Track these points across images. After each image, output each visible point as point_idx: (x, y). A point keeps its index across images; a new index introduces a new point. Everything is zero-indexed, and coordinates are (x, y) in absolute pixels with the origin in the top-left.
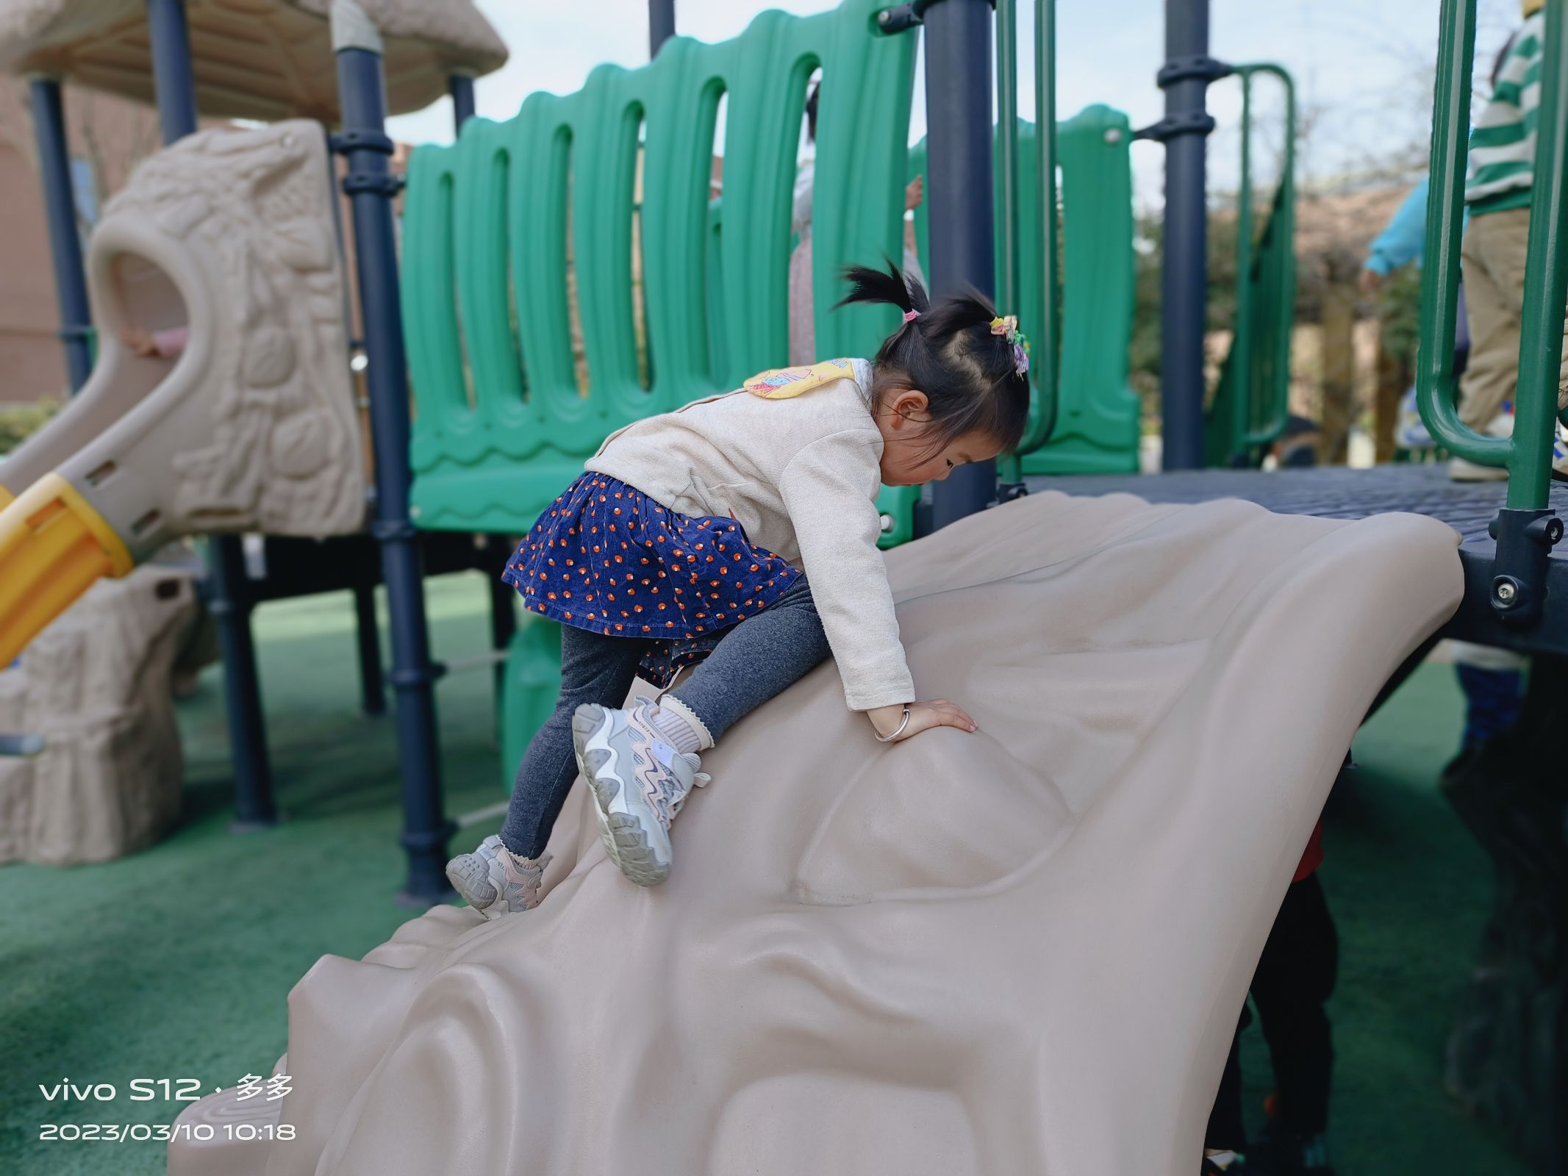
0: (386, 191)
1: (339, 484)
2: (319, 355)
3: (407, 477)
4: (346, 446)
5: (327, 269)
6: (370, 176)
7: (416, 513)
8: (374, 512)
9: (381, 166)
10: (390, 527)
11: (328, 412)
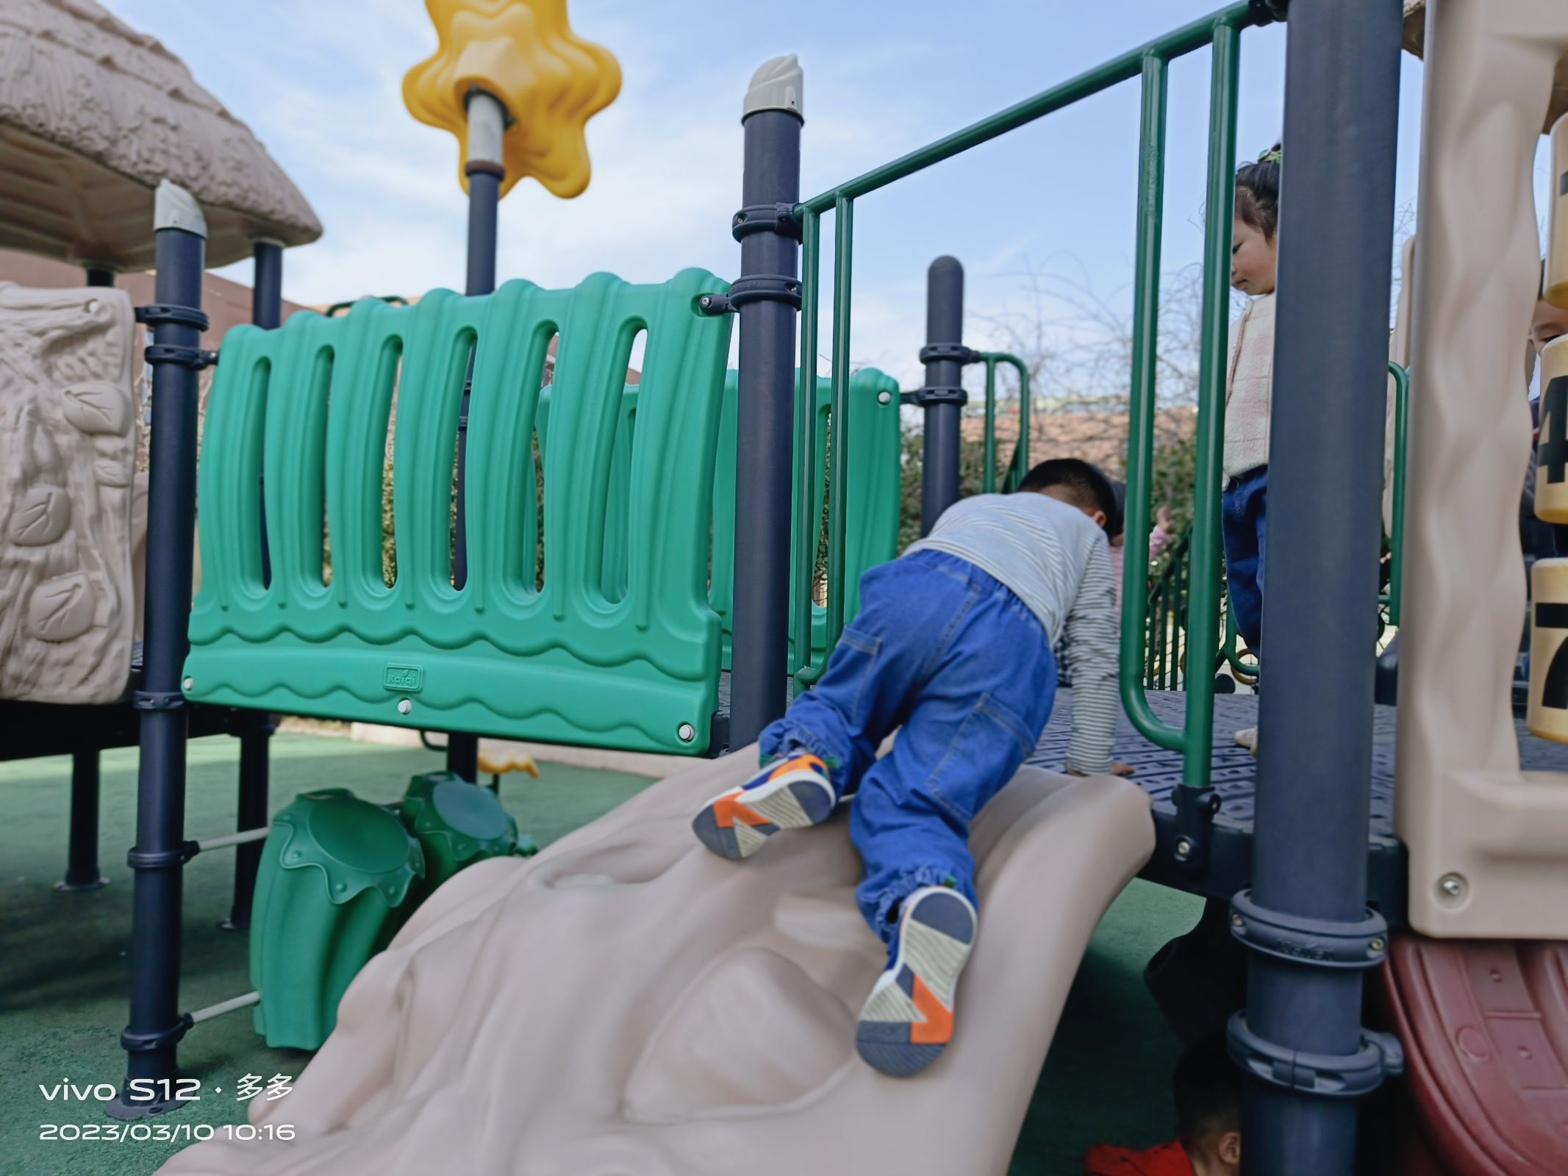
0: (193, 364)
1: (103, 651)
2: (99, 516)
3: (182, 647)
4: (117, 612)
5: (121, 434)
6: (179, 350)
7: (186, 684)
8: (138, 680)
9: (194, 341)
10: (154, 698)
11: (100, 575)
